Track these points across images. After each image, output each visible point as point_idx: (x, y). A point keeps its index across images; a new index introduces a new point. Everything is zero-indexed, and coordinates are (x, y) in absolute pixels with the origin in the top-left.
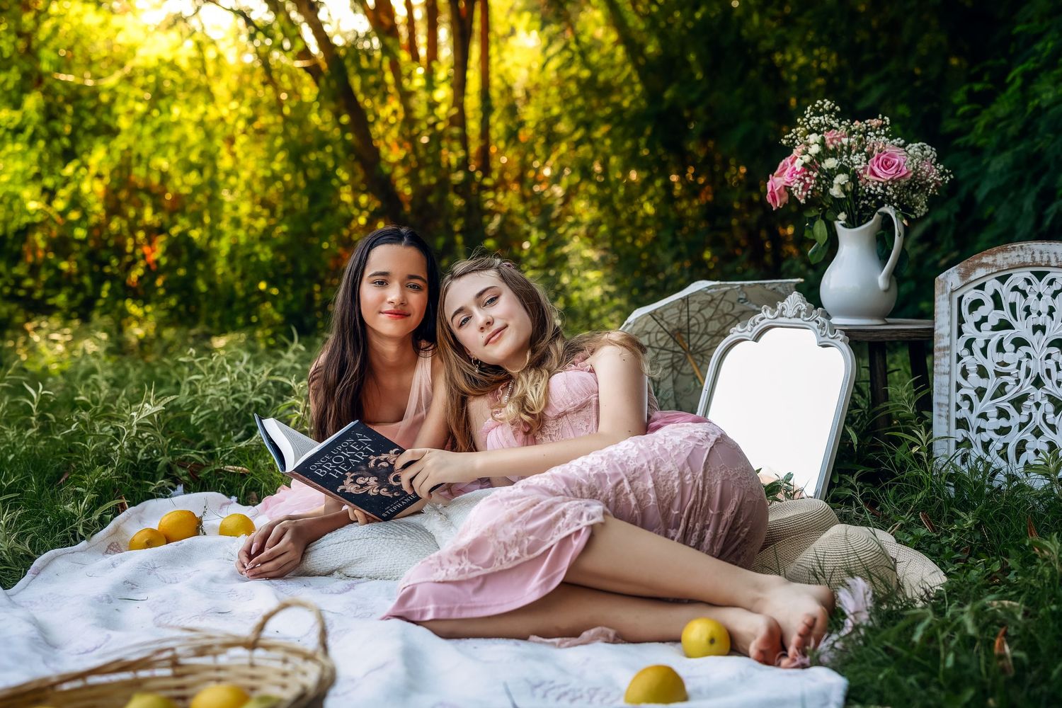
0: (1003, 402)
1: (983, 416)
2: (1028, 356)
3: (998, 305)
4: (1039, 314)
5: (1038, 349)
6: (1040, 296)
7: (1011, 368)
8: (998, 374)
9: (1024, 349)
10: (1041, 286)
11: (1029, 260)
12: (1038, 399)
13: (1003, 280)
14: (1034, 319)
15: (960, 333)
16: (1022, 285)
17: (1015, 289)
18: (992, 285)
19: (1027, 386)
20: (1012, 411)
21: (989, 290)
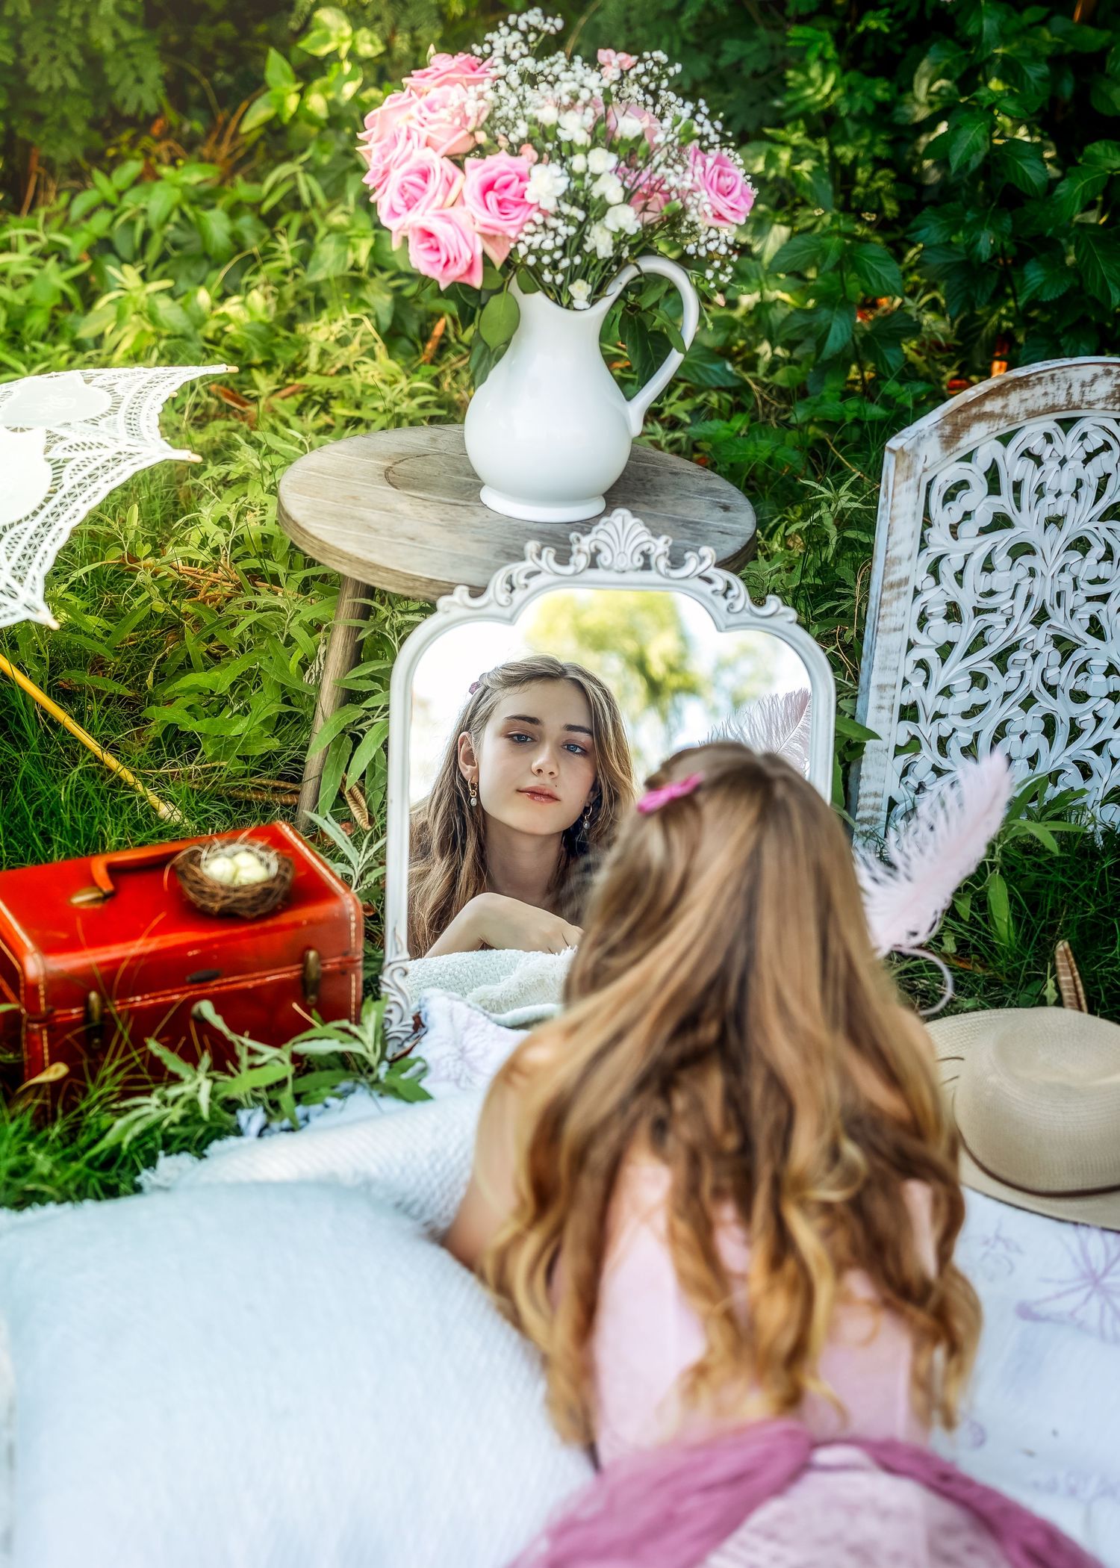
0: (981, 661)
1: (946, 692)
2: (1032, 572)
3: (994, 488)
4: (1058, 495)
5: (1050, 559)
6: (1063, 462)
7: (1001, 601)
8: (978, 612)
9: (1026, 561)
10: (1069, 445)
11: (1061, 400)
12: (1038, 646)
13: (1005, 439)
14: (1050, 506)
15: (923, 544)
16: (1037, 445)
17: (1027, 453)
18: (989, 451)
19: (1023, 626)
20: (994, 675)
21: (982, 462)
